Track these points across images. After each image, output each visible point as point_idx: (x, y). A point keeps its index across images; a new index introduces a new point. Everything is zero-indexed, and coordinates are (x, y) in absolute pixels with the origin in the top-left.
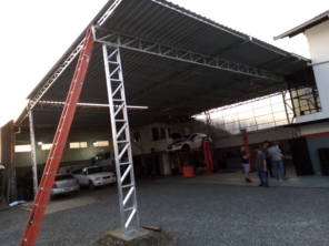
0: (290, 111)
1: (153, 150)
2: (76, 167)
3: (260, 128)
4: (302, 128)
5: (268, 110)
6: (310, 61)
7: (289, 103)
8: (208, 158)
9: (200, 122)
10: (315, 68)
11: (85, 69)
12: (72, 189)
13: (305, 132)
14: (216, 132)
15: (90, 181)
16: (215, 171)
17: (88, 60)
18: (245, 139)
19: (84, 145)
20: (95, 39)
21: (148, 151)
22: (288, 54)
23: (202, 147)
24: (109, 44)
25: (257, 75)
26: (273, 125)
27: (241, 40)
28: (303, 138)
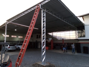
0: (77, 36)
1: (36, 41)
2: (14, 43)
3: (66, 39)
4: (80, 41)
5: (69, 35)
6: (84, 24)
7: (77, 34)
8: (52, 45)
9: (50, 35)
10: (85, 26)
11: (37, 16)
12: (14, 49)
13: (80, 42)
14: (54, 39)
15: (19, 47)
16: (53, 49)
17: (38, 13)
18: (63, 41)
19: (15, 37)
20: (40, 8)
21: (35, 41)
22: (80, 21)
23: (51, 42)
24: (43, 10)
25: (72, 25)
26: (69, 39)
27: (73, 16)
28: (80, 43)
